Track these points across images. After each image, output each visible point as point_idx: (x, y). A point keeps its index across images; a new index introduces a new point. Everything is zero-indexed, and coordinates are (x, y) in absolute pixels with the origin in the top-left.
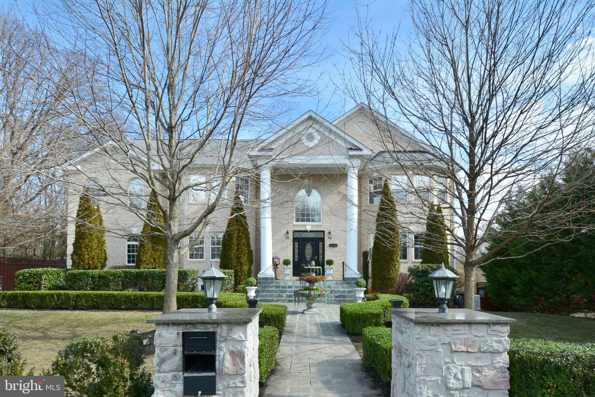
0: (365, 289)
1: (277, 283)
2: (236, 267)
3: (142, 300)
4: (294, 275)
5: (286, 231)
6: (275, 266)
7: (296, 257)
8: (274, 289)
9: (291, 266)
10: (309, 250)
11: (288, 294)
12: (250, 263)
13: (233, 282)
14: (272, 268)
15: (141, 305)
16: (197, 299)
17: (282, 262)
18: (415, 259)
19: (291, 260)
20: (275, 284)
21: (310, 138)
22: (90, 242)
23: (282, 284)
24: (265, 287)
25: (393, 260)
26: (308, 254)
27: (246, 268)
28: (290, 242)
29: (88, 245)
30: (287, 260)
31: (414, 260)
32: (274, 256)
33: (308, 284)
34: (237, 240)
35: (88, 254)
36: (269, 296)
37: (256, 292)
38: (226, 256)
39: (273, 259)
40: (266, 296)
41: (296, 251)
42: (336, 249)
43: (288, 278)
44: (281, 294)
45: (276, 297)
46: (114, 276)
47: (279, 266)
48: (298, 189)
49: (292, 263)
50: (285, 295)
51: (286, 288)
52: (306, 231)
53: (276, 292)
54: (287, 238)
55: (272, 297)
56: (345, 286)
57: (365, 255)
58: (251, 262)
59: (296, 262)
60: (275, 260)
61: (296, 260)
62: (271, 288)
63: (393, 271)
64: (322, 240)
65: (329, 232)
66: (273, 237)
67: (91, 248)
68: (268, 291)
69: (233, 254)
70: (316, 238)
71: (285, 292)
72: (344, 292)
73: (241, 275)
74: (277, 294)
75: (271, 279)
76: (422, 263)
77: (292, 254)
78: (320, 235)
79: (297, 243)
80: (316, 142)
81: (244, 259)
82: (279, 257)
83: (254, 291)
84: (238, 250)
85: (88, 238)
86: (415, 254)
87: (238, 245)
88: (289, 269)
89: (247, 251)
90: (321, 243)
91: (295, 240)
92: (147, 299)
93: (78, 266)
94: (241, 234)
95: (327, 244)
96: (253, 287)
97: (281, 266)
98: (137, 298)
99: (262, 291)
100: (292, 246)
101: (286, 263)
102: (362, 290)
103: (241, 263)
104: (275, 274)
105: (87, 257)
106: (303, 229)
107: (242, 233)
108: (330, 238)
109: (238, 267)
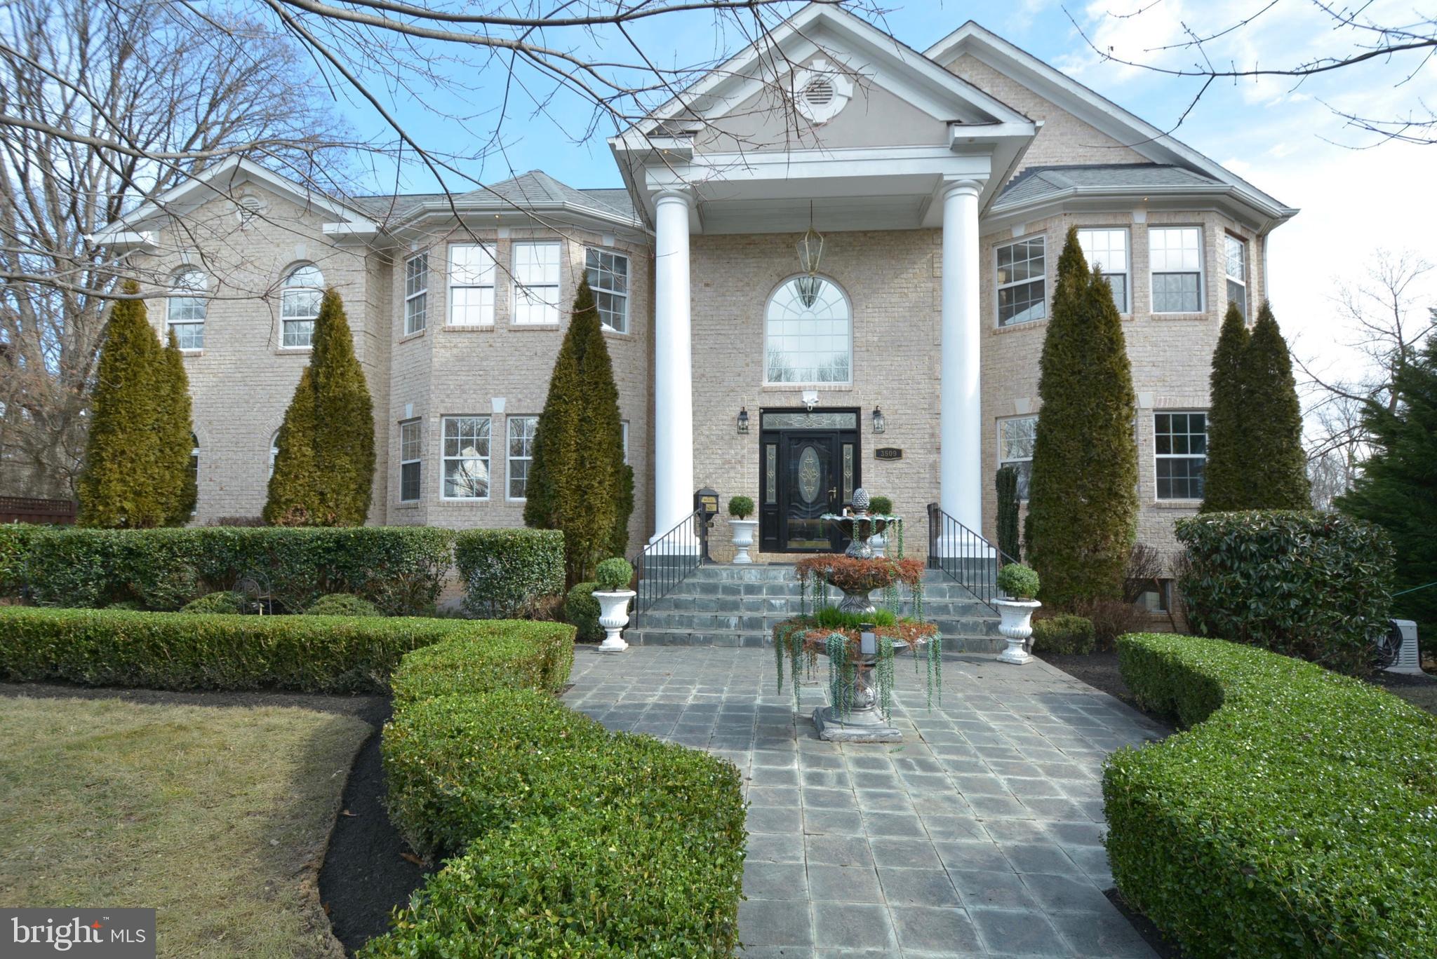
0: (1037, 604)
1: (708, 574)
2: (572, 520)
3: (155, 648)
4: (765, 546)
5: (739, 410)
6: (703, 516)
7: (772, 491)
8: (697, 595)
9: (754, 520)
10: (809, 470)
11: (747, 615)
12: (619, 506)
13: (561, 572)
14: (690, 525)
15: (151, 669)
16: (369, 651)
17: (724, 505)
18: (1160, 496)
19: (756, 499)
20: (700, 579)
21: (820, 91)
22: (131, 442)
23: (724, 579)
24: (669, 589)
25: (1117, 496)
26: (808, 483)
27: (605, 523)
28: (752, 444)
29: (123, 452)
30: (742, 499)
31: (1156, 500)
32: (702, 486)
33: (835, 597)
34: (580, 431)
35: (123, 481)
36: (681, 624)
37: (632, 606)
38: (542, 486)
39: (697, 497)
40: (669, 622)
41: (771, 474)
42: (898, 465)
43: (744, 557)
44: (722, 615)
45: (703, 624)
46: (171, 549)
47: (716, 518)
48: (776, 279)
49: (756, 509)
50: (734, 621)
51: (738, 592)
52: (803, 410)
53: (704, 607)
54: (743, 431)
55: (689, 624)
56: (945, 586)
57: (1005, 481)
58: (625, 505)
59: (771, 506)
60: (704, 500)
61: (772, 500)
62: (689, 592)
63: (1116, 535)
64: (853, 436)
65: (877, 413)
66: (695, 428)
67: (132, 461)
68: (678, 605)
69: (563, 477)
70: (834, 432)
71: (735, 606)
72: (944, 609)
73: (590, 547)
74: (708, 615)
75: (689, 560)
76: (1202, 510)
77: (757, 480)
78: (846, 422)
79: (771, 450)
80: (837, 104)
81: (602, 493)
82: (718, 491)
83: (624, 605)
84: (581, 462)
85: (123, 431)
86: (1159, 482)
87: (581, 447)
88: (748, 532)
89: (610, 470)
90: (848, 449)
91: (767, 436)
92: (172, 647)
93: (91, 518)
94: (590, 413)
95: (868, 449)
96: (619, 594)
97: (722, 518)
98: (137, 641)
99: (656, 604)
100: (757, 456)
101: (739, 508)
102: (1027, 609)
103: (589, 508)
104: (704, 545)
105: (117, 487)
106: (794, 403)
107: (595, 409)
108: (878, 431)
109: (578, 523)
